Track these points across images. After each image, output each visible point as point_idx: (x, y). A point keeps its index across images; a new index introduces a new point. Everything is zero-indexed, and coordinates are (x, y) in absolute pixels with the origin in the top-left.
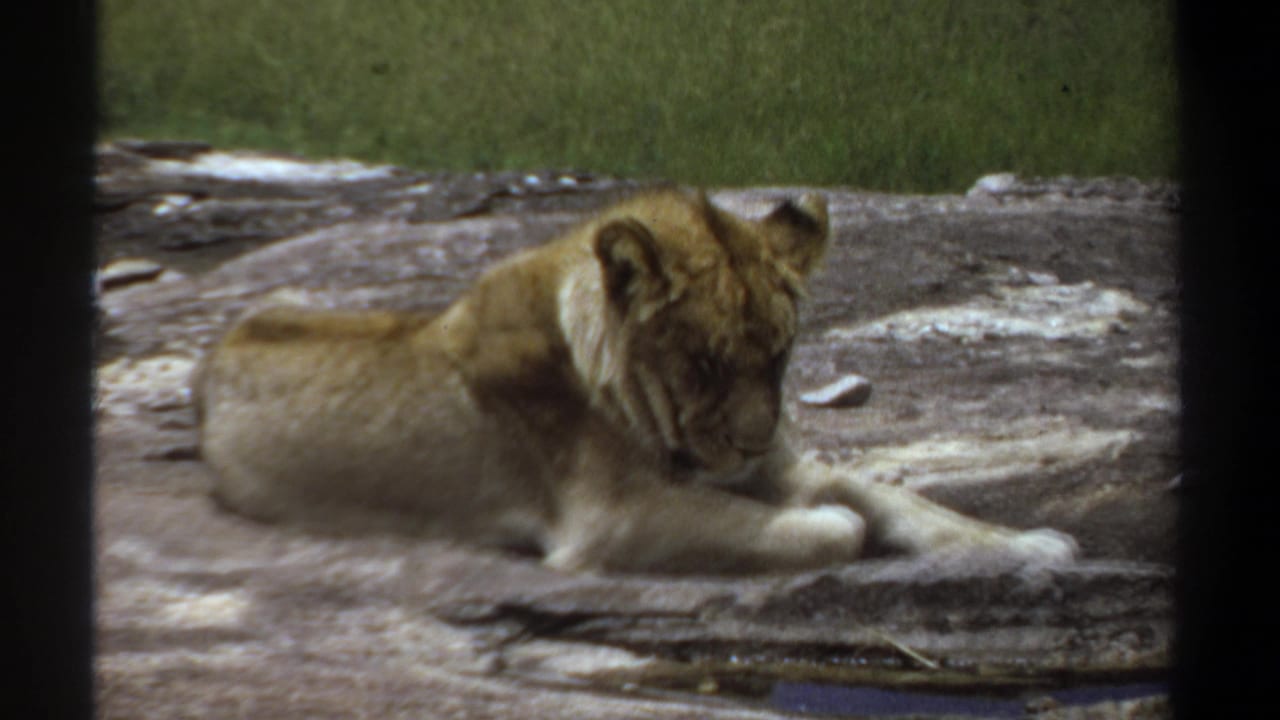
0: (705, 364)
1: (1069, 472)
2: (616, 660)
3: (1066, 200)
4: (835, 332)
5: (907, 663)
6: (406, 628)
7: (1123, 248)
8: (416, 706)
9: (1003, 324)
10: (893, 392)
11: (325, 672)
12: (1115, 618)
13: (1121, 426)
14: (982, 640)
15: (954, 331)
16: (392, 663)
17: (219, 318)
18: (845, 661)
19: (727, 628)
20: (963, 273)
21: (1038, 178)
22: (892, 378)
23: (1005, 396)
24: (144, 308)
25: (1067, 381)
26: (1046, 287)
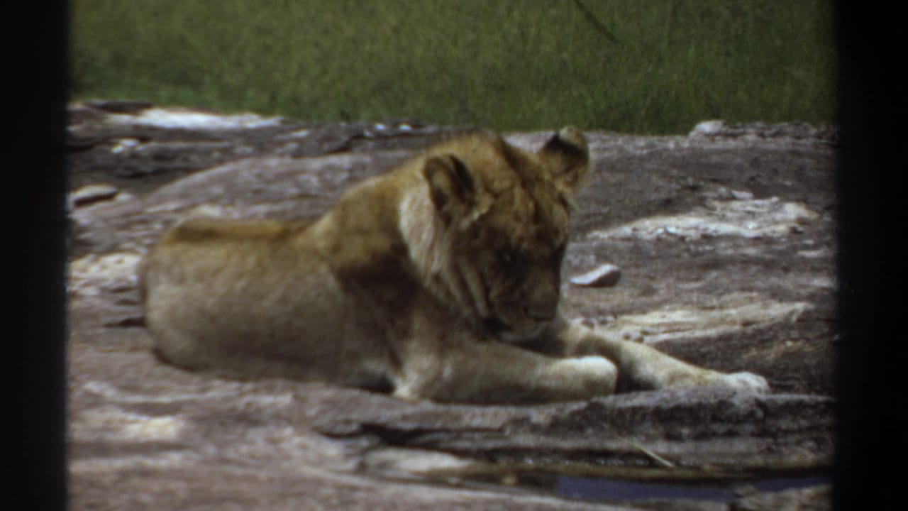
0: (508, 258)
1: (760, 332)
2: (445, 462)
3: (760, 139)
4: (596, 233)
5: (651, 463)
6: (298, 440)
7: (799, 174)
8: (300, 495)
9: (715, 227)
10: (636, 276)
11: (238, 471)
12: (800, 431)
13: (798, 299)
14: (705, 446)
15: (680, 232)
16: (285, 465)
17: (158, 226)
18: (609, 462)
19: (524, 439)
20: (687, 192)
21: (739, 124)
22: (637, 266)
23: (716, 278)
24: (106, 220)
25: (759, 267)
26: (745, 201)
